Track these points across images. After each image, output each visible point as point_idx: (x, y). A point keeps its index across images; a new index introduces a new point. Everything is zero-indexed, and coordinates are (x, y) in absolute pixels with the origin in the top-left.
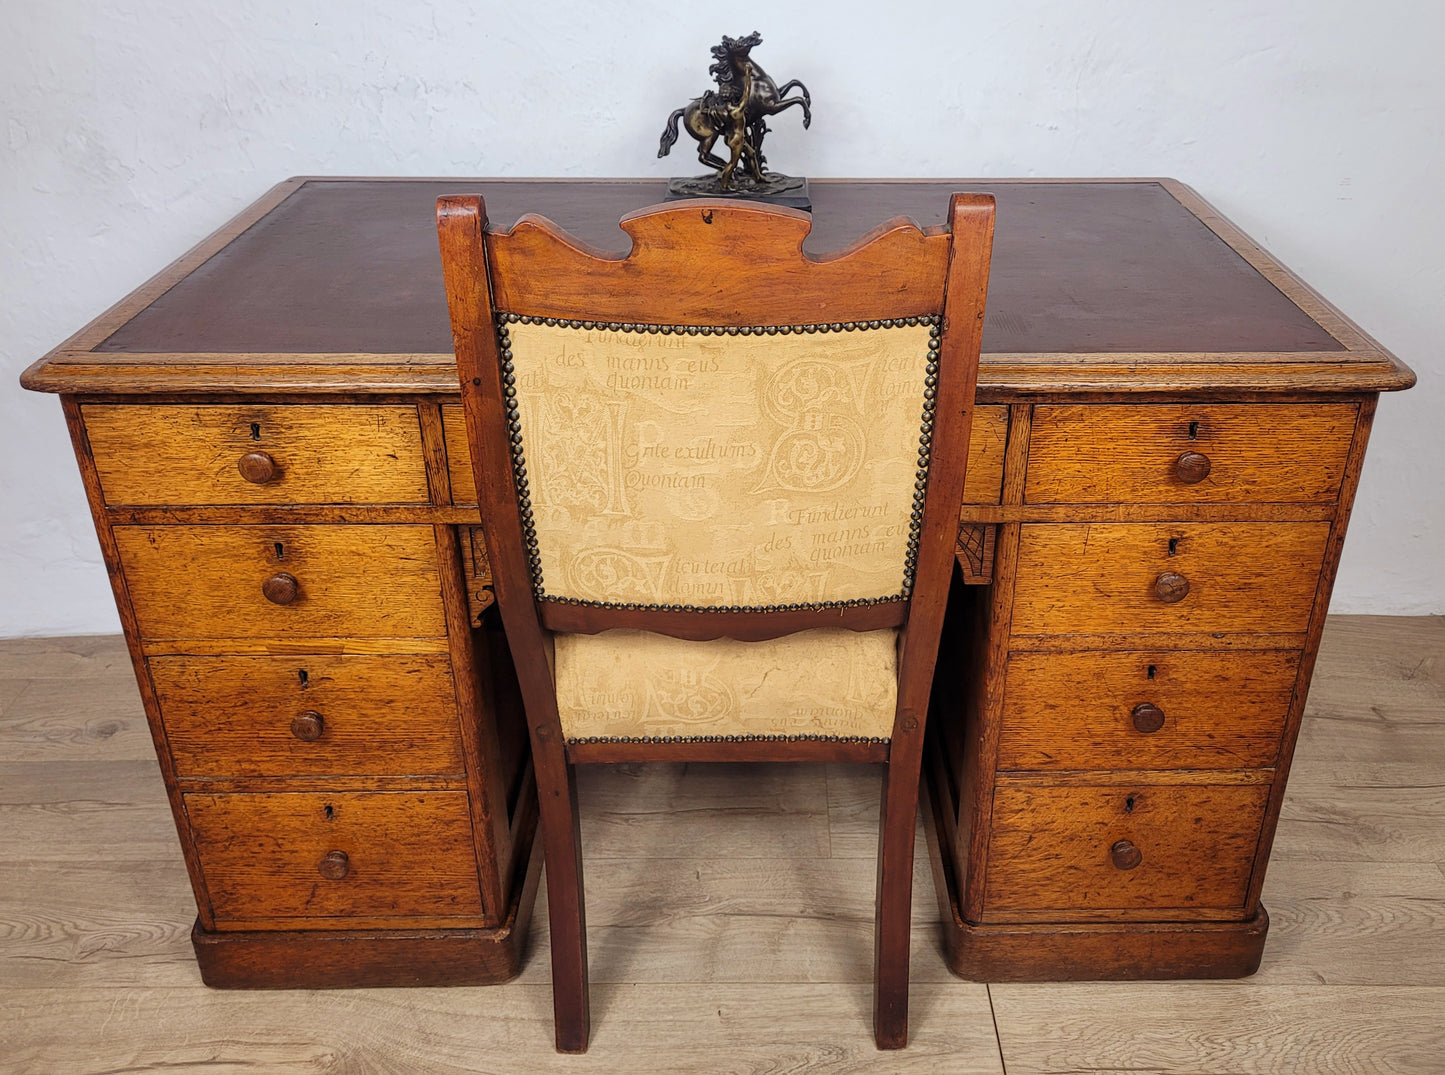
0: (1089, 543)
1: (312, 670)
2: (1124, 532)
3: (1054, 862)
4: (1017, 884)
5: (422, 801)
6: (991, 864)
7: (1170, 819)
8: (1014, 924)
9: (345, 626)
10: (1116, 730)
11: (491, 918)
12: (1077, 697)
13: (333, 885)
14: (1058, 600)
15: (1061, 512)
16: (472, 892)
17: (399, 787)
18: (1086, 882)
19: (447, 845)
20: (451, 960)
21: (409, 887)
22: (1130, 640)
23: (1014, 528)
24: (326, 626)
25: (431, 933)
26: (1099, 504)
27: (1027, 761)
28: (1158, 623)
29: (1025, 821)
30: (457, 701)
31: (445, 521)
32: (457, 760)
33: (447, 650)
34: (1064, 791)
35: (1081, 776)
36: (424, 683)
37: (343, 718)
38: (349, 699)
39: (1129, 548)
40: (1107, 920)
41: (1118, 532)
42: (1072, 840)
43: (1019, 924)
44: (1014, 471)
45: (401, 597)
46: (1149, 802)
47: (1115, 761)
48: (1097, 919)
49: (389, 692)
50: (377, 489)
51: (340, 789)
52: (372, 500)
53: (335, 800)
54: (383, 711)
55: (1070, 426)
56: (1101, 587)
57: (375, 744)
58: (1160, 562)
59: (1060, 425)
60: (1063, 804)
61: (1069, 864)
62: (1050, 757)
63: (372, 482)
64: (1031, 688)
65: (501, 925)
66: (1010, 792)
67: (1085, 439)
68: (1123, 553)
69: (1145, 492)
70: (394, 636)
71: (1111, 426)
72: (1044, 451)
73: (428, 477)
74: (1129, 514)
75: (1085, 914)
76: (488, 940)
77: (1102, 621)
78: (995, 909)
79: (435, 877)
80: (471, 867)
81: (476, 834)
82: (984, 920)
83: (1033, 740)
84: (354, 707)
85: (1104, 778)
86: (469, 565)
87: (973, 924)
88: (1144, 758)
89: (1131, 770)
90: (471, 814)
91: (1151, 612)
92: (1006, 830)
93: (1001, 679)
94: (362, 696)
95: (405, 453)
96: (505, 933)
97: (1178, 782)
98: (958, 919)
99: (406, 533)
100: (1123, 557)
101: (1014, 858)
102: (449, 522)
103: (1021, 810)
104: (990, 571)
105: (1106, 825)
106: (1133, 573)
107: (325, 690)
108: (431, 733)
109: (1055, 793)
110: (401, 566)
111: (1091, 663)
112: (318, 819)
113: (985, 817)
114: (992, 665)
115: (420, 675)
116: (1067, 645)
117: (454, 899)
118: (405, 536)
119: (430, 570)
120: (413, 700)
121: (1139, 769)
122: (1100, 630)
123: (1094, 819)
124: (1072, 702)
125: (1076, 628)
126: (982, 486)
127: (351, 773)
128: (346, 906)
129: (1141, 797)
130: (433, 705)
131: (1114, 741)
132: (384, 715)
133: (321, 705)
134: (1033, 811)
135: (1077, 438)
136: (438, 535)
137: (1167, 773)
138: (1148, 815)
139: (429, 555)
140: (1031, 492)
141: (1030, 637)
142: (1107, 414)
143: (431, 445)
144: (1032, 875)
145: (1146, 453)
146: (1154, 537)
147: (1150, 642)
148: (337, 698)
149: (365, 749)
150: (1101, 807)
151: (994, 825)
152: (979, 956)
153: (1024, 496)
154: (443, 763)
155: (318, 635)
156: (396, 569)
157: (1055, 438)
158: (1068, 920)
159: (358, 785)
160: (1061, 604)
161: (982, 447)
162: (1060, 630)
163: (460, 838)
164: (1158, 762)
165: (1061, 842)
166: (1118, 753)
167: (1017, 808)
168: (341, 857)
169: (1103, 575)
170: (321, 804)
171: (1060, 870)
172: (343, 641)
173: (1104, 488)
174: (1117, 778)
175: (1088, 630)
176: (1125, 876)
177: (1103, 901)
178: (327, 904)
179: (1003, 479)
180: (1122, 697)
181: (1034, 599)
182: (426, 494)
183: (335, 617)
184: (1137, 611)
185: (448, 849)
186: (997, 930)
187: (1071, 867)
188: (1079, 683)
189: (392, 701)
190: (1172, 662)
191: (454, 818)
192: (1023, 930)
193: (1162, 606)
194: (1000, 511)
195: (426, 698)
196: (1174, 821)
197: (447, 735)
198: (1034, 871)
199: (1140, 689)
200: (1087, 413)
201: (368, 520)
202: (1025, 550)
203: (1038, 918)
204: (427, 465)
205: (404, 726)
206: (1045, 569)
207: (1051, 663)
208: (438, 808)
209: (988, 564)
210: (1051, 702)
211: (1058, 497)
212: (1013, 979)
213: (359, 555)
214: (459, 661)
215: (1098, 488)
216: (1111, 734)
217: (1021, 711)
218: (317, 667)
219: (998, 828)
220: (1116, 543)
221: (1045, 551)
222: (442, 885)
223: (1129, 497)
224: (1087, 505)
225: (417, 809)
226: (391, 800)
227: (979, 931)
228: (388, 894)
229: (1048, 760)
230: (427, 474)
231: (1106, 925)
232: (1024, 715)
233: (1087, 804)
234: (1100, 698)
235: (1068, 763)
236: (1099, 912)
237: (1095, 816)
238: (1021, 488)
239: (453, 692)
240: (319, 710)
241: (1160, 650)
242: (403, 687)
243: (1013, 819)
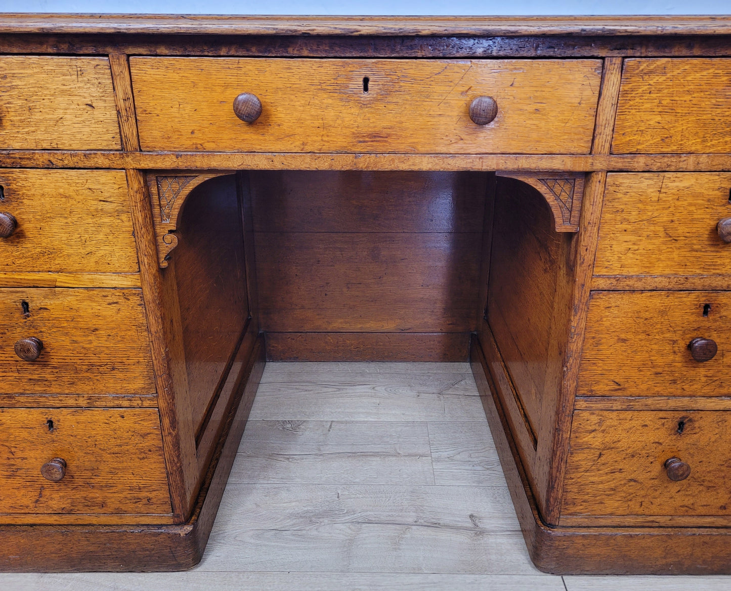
0: (662, 190)
1: (32, 301)
2: (693, 181)
3: (617, 475)
4: (588, 494)
5: (123, 417)
6: (568, 476)
7: (713, 439)
8: (584, 527)
9: (57, 262)
10: (674, 361)
11: (178, 516)
12: (644, 332)
13: (56, 488)
14: (634, 244)
15: (641, 162)
16: (163, 494)
17: (104, 404)
18: (642, 493)
19: (144, 454)
20: (148, 550)
21: (114, 490)
22: (691, 280)
23: (600, 176)
24: (41, 261)
25: (132, 528)
26: (673, 154)
27: (602, 388)
28: (714, 265)
29: (596, 440)
30: (148, 330)
31: (135, 166)
32: (150, 382)
33: (139, 284)
34: (628, 415)
35: (644, 401)
36: (122, 314)
37: (56, 343)
38: (61, 327)
39: (696, 196)
40: (657, 525)
41: (688, 181)
42: (633, 456)
43: (588, 527)
44: (604, 122)
45: (101, 236)
46: (697, 425)
47: (672, 389)
48: (650, 524)
49: (94, 322)
50: (79, 136)
51: (58, 405)
52: (74, 147)
53: (54, 415)
54: (90, 338)
55: (655, 79)
56: (671, 232)
57: (84, 367)
58: (720, 209)
59: (646, 77)
60: (627, 425)
61: (630, 477)
62: (619, 385)
63: (74, 130)
64: (607, 324)
65: (187, 522)
66: (586, 415)
67: (666, 91)
68: (690, 200)
69: (714, 142)
70: (97, 271)
71: (689, 78)
72: (631, 103)
73: (119, 126)
74: (698, 163)
75: (640, 519)
76: (175, 534)
77: (669, 263)
78: (570, 514)
79: (135, 482)
80: (162, 473)
81: (165, 445)
82: (561, 524)
83: (607, 370)
84: (67, 334)
85: (662, 403)
86: (156, 210)
87: (552, 526)
88: (695, 386)
89: (684, 396)
90: (162, 429)
91: (710, 255)
92: (581, 448)
93: (584, 315)
94: (72, 324)
95: (101, 104)
96: (189, 528)
97: (722, 408)
98: (540, 522)
99: (104, 177)
100: (690, 205)
101: (587, 471)
102: (139, 167)
103: (594, 431)
104: (577, 219)
105: (661, 444)
106: (697, 219)
107: (42, 319)
108: (128, 358)
109: (622, 416)
110: (100, 208)
111: (657, 301)
112: (42, 431)
113: (564, 436)
114: (576, 302)
115: (118, 306)
116: (639, 285)
117: (149, 500)
118: (103, 180)
119: (123, 212)
120: (113, 328)
121: (691, 396)
122: (667, 271)
123: (652, 439)
124: (640, 337)
125: (647, 270)
126: (576, 137)
127: (67, 392)
128: (66, 504)
129: (691, 420)
130: (129, 333)
131: (672, 371)
132: (90, 342)
133: (41, 332)
134: (603, 431)
135: (660, 91)
136: (129, 179)
137: (714, 399)
138: (695, 436)
139: (123, 198)
140: (618, 142)
141: (609, 277)
142: (687, 67)
143: (121, 95)
144: (601, 486)
145: (717, 106)
146: (717, 186)
147: (707, 282)
148: (53, 327)
149: (76, 371)
150: (658, 429)
151: (572, 443)
152: (557, 553)
153: (611, 145)
154: (139, 384)
155: (36, 269)
156: (96, 210)
157: (640, 90)
158: (627, 524)
159: (71, 402)
160: (636, 247)
161: (578, 100)
162: (633, 271)
163: (153, 449)
164: (706, 390)
165: (624, 459)
166: (674, 382)
167: (591, 428)
168: (60, 462)
169: (672, 221)
170: (43, 419)
171: (622, 482)
172: (54, 276)
173: (679, 138)
174: (672, 403)
175: (657, 271)
176: (674, 487)
177: (655, 509)
178: (51, 503)
179: (594, 130)
180: (681, 332)
181: (614, 242)
182: (119, 142)
183: (49, 253)
184: (698, 254)
185: (144, 458)
186: (571, 531)
187: (631, 480)
188: (646, 319)
189: (96, 330)
190: (724, 301)
191: (148, 431)
192: (592, 532)
193: (720, 250)
194: (590, 161)
195: (123, 327)
196: (715, 441)
197: (141, 360)
198: (602, 483)
199: (696, 326)
200: (669, 65)
201: (71, 165)
202: (608, 197)
203: (603, 522)
204: (119, 112)
205: (107, 352)
206: (625, 215)
207: (624, 302)
208: (135, 423)
209: (575, 213)
210: (623, 336)
211: (639, 147)
212: (583, 573)
213: (66, 197)
214: (148, 295)
215: (673, 139)
216: (670, 365)
217: (598, 344)
218: (36, 298)
219: (575, 445)
220: (686, 192)
221: (625, 199)
222: (140, 488)
223: (699, 147)
224: (663, 154)
225: (119, 423)
226: (99, 415)
227: (557, 532)
228: (97, 495)
229: (618, 387)
230: (119, 124)
231: (657, 529)
232: (601, 347)
233: (646, 426)
234: (663, 333)
235: (633, 390)
236: (651, 518)
237: (651, 436)
238: (609, 138)
239: (145, 322)
240: (39, 336)
241: (715, 290)
242: (105, 317)
243: (588, 438)
